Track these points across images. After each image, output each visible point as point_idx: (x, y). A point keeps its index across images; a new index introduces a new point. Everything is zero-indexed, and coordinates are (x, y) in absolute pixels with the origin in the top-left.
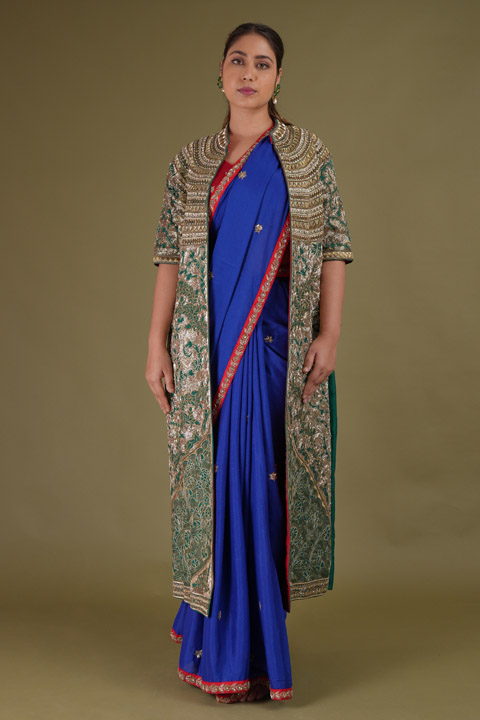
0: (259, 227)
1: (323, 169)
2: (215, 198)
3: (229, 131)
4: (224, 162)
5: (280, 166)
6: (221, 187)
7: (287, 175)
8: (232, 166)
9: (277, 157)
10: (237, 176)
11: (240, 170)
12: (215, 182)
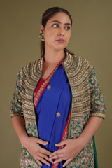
0: (58, 114)
1: (91, 77)
2: (36, 99)
3: (44, 60)
4: (41, 79)
5: (68, 81)
6: (39, 94)
7: (71, 86)
8: (44, 81)
9: (66, 76)
10: (46, 87)
11: (48, 84)
12: (36, 91)
